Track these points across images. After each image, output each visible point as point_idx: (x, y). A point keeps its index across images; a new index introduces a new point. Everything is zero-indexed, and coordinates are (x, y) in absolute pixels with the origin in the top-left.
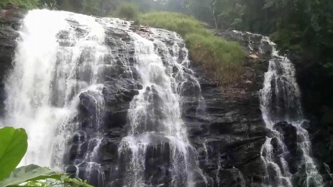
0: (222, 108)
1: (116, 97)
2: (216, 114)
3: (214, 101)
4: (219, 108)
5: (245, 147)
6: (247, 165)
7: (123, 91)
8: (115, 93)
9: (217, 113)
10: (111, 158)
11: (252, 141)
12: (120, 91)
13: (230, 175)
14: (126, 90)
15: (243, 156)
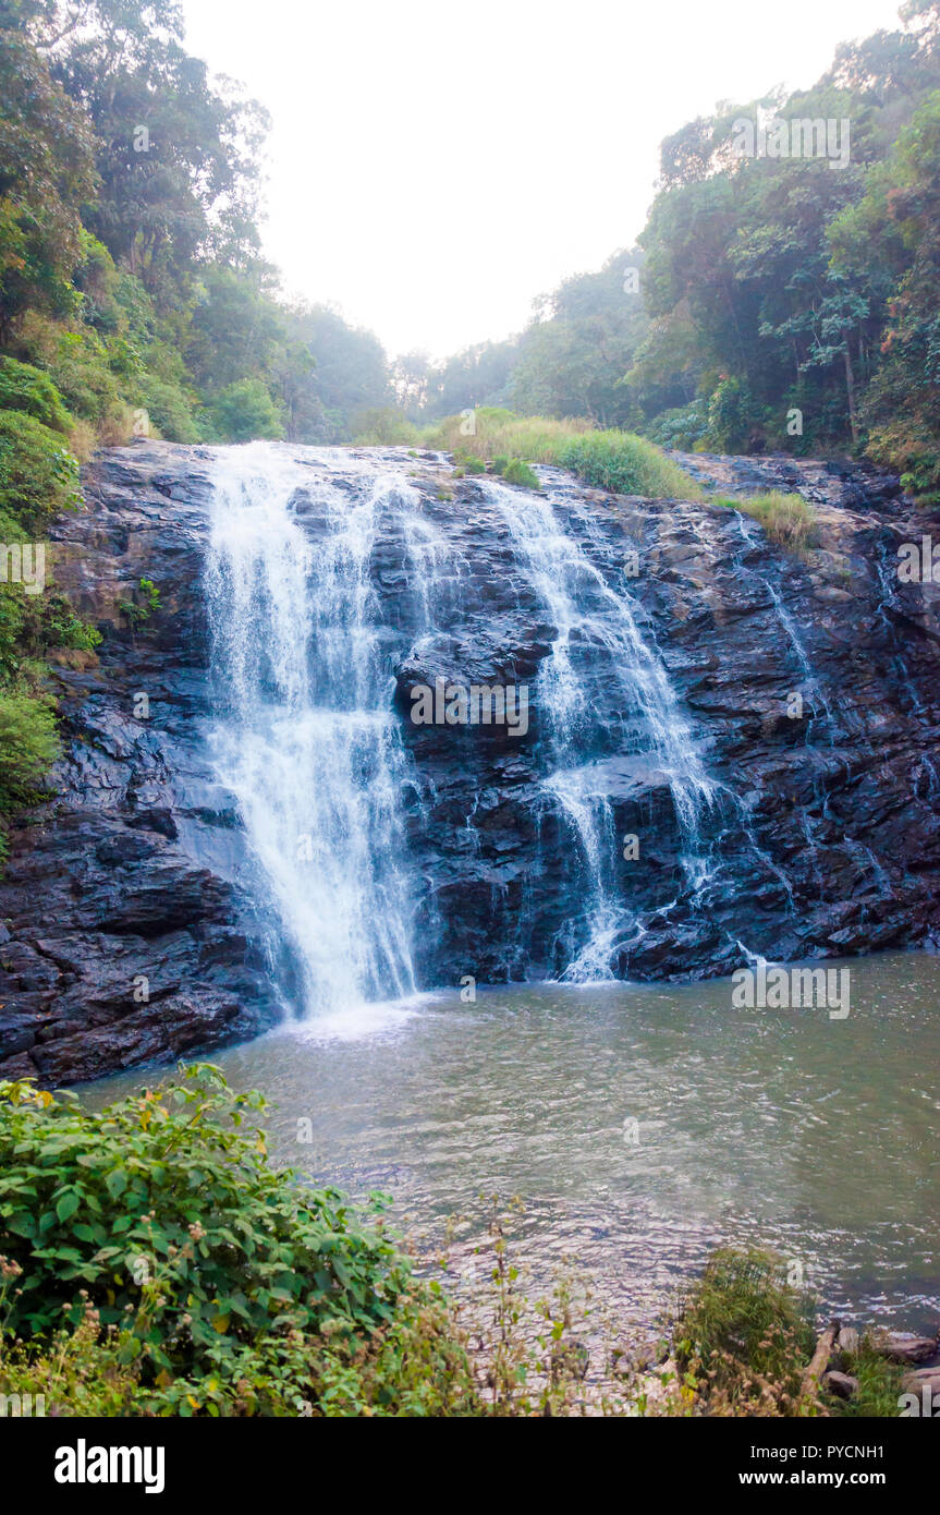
0: (782, 673)
1: (496, 667)
2: (771, 693)
3: (756, 655)
4: (773, 673)
5: (870, 778)
6: (881, 831)
7: (513, 648)
8: (491, 657)
9: (771, 688)
10: (517, 844)
11: (883, 759)
12: (503, 648)
13: (846, 860)
14: (520, 645)
15: (867, 804)
